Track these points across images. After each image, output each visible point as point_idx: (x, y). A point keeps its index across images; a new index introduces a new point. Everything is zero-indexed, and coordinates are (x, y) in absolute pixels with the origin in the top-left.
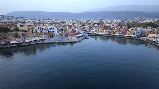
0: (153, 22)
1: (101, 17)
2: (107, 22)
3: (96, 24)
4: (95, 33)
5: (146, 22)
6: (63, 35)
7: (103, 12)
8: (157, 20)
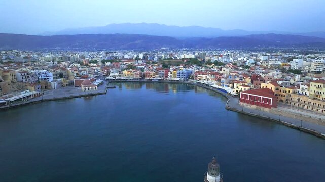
0: (193, 56)
2: (123, 57)
3: (107, 61)
4: (117, 78)
5: (184, 56)
6: (65, 84)
8: (198, 54)
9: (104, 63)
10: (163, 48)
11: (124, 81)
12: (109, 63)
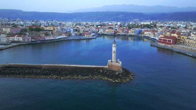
0: (149, 24)
1: (95, 18)
2: (108, 24)
3: (99, 25)
4: (103, 33)
5: (144, 23)
6: (78, 34)
7: (98, 12)
8: (153, 22)
9: (97, 27)
10: (135, 20)
11: (106, 35)
12: (100, 27)
